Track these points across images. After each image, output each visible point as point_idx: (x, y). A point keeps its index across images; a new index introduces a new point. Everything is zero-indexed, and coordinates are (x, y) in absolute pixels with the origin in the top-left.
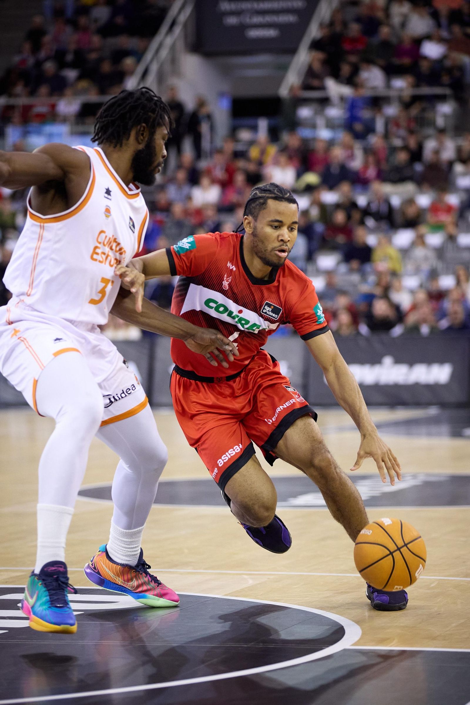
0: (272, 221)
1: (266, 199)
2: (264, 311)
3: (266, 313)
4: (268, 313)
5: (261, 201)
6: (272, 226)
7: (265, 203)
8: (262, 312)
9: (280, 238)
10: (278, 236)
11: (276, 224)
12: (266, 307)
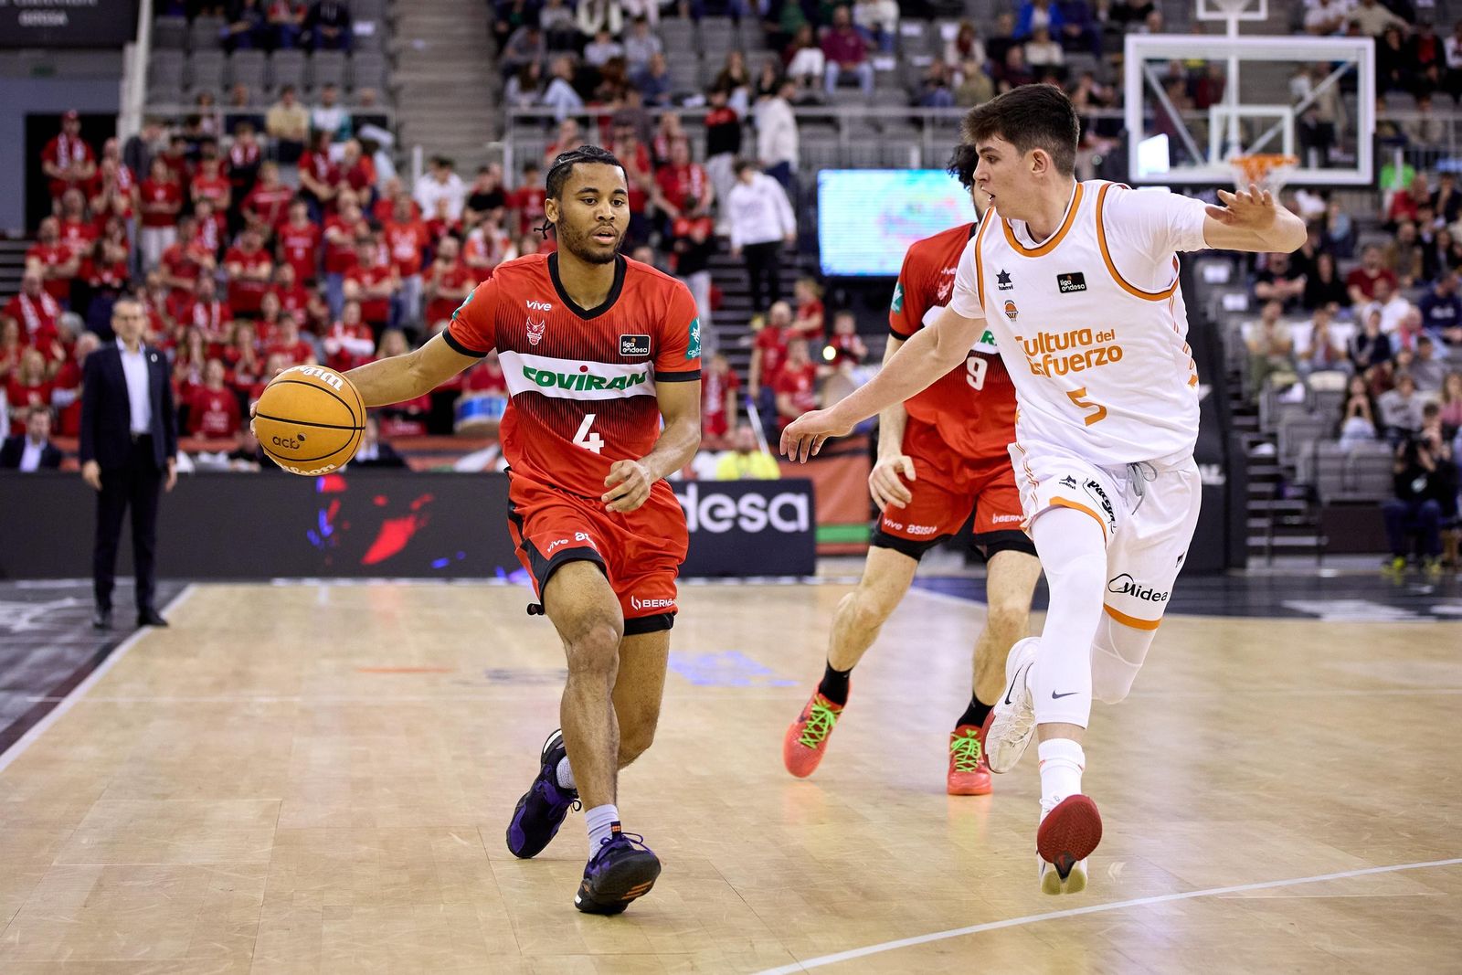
0: (582, 192)
1: (570, 165)
2: (625, 350)
3: (628, 352)
4: (631, 351)
5: (565, 169)
6: (583, 200)
7: (569, 171)
8: (622, 353)
9: (599, 215)
10: (595, 213)
11: (590, 195)
12: (625, 344)
